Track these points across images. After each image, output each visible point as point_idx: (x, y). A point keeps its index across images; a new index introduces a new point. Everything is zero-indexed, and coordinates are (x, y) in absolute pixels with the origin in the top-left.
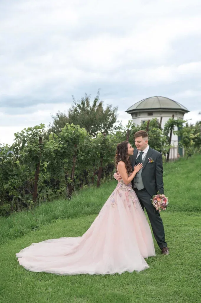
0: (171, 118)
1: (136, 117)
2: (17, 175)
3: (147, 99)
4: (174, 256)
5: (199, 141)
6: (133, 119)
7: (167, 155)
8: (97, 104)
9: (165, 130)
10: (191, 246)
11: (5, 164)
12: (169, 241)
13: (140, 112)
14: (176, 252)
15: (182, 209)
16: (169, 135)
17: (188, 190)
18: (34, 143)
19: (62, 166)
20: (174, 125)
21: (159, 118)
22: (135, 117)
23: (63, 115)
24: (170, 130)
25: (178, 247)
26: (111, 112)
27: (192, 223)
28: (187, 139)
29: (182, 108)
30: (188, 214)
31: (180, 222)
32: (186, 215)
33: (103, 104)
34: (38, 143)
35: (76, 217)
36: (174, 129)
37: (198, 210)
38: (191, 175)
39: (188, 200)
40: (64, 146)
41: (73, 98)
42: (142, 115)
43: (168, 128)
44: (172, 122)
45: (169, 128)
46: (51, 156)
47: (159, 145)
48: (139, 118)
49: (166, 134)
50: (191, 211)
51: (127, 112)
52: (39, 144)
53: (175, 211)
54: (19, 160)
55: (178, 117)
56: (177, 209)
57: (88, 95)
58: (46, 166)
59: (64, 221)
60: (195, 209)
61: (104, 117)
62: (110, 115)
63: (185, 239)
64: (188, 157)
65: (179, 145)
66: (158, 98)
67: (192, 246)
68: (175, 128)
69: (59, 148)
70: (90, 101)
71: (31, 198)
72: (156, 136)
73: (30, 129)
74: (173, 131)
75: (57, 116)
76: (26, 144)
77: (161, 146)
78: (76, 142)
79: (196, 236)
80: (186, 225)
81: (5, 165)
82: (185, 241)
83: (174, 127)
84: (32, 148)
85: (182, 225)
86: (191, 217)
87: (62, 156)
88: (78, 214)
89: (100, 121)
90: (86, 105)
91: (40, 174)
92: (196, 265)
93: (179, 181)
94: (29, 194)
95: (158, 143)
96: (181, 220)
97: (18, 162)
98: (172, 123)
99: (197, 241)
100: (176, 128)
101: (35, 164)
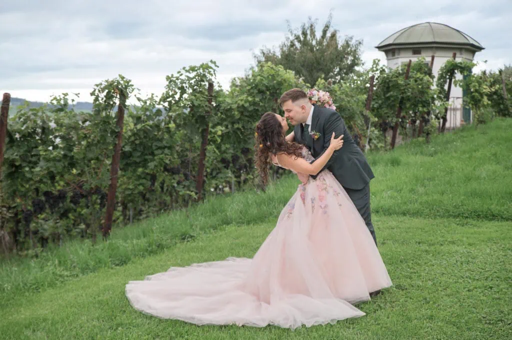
0: (451, 59)
1: (394, 57)
2: (170, 148)
3: (412, 26)
4: (419, 301)
5: (499, 100)
6: (388, 60)
7: (441, 121)
8: (329, 35)
9: (439, 79)
10: (456, 282)
11: (149, 127)
12: (415, 271)
13: (399, 49)
14: (425, 294)
15: (451, 213)
16: (446, 87)
17: (468, 179)
18: (198, 93)
19: (250, 134)
20: (456, 71)
21: (429, 59)
22: (391, 58)
23: (272, 52)
24: (449, 78)
25: (430, 283)
26: (351, 48)
27: (465, 239)
28: (477, 94)
29: (472, 42)
30: (460, 222)
31: (443, 237)
32: (455, 225)
33: (338, 35)
34: (207, 93)
35: (262, 222)
36: (455, 78)
37: (478, 216)
38: (478, 154)
39: (463, 197)
40: (254, 100)
41: (289, 25)
42: (403, 54)
43: (444, 75)
44: (452, 65)
45: (446, 75)
46: (233, 116)
47: (427, 103)
48: (398, 58)
49: (441, 85)
50: (467, 217)
51: (377, 49)
52: (207, 96)
53: (438, 217)
54: (175, 122)
55: (463, 57)
56: (442, 213)
57: (313, 20)
58: (220, 133)
59: (239, 228)
60: (473, 214)
61: (338, 56)
62: (348, 54)
63: (445, 268)
64: (478, 124)
65: (465, 103)
66: (431, 26)
67: (458, 282)
68: (456, 75)
69: (245, 102)
70: (316, 30)
71: (193, 187)
72: (422, 88)
73: (193, 69)
74: (453, 80)
75: (261, 53)
76: (186, 96)
77: (429, 104)
78: (276, 93)
79: (468, 264)
80: (453, 243)
81: (149, 130)
82: (445, 272)
83: (456, 73)
84: (195, 102)
85: (446, 243)
86: (466, 229)
87: (251, 116)
88: (266, 217)
89: (332, 63)
90: (309, 37)
91: (209, 147)
92: (457, 321)
93: (453, 163)
94: (190, 181)
95: (424, 99)
96: (446, 233)
97: (172, 125)
98: (451, 68)
99: (468, 274)
100: (459, 76)
101: (200, 130)
